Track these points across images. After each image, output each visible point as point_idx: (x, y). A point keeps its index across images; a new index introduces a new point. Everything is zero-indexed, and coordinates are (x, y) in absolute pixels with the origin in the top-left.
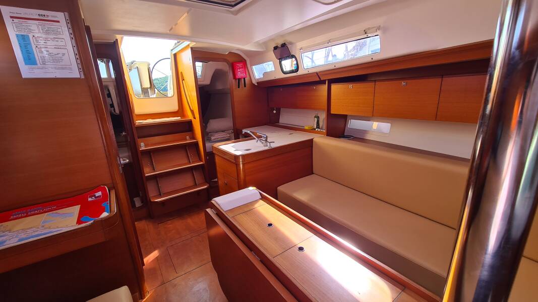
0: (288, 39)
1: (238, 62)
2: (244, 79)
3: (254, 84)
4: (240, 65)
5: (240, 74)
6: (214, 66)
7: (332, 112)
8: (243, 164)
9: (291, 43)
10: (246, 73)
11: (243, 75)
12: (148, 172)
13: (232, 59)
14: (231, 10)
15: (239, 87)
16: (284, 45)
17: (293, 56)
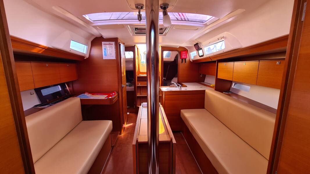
0: (199, 41)
1: (183, 51)
2: (186, 59)
3: (191, 62)
4: (184, 52)
5: (183, 57)
6: (176, 53)
7: (218, 78)
8: (165, 95)
9: (200, 43)
10: (187, 56)
11: (185, 57)
12: (138, 95)
13: (180, 50)
14: (163, 34)
15: (182, 63)
16: (197, 44)
17: (201, 49)
